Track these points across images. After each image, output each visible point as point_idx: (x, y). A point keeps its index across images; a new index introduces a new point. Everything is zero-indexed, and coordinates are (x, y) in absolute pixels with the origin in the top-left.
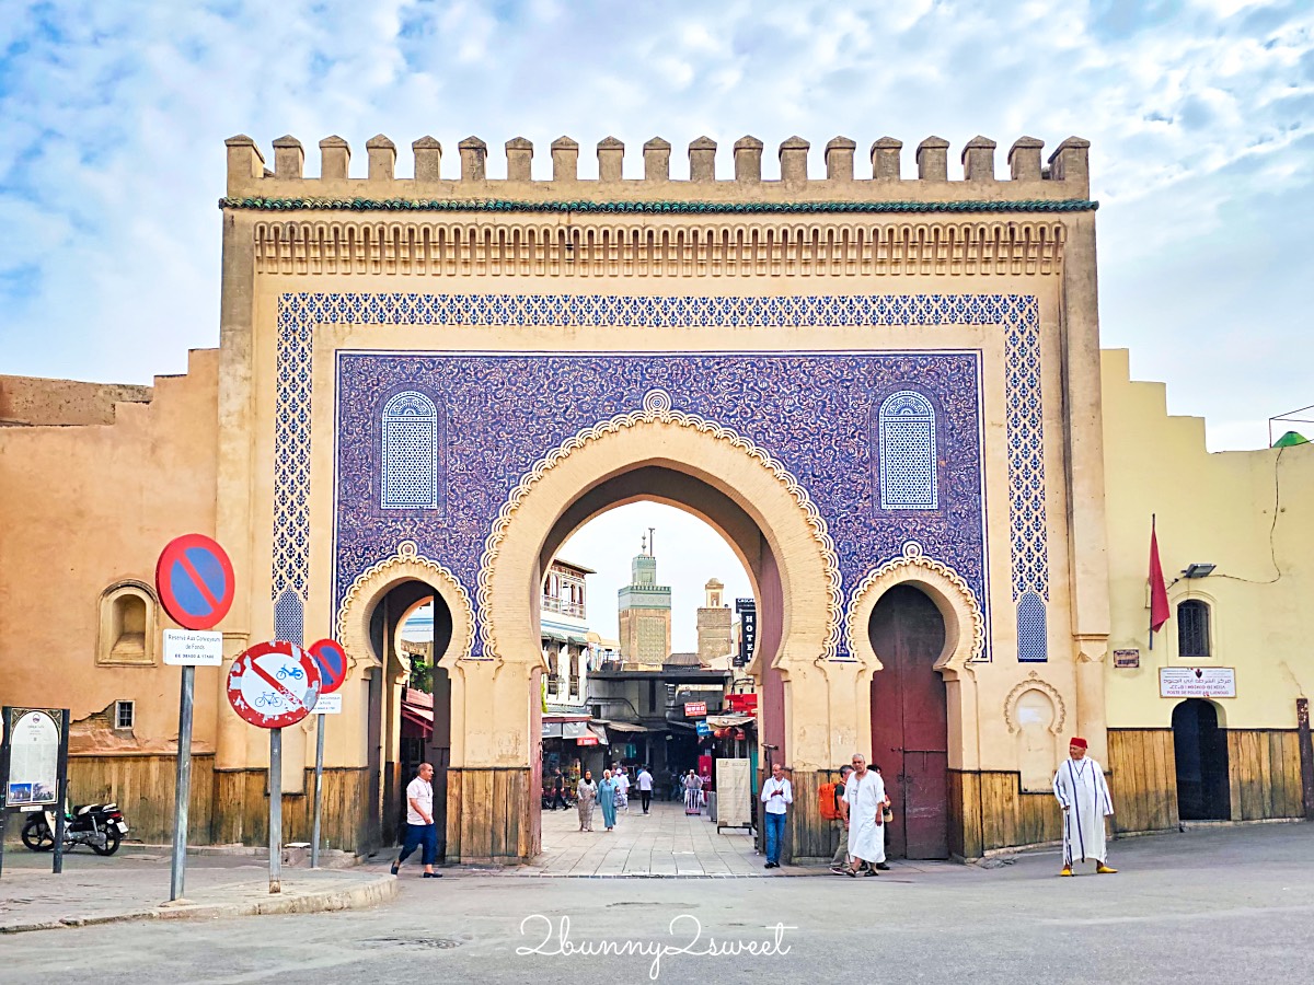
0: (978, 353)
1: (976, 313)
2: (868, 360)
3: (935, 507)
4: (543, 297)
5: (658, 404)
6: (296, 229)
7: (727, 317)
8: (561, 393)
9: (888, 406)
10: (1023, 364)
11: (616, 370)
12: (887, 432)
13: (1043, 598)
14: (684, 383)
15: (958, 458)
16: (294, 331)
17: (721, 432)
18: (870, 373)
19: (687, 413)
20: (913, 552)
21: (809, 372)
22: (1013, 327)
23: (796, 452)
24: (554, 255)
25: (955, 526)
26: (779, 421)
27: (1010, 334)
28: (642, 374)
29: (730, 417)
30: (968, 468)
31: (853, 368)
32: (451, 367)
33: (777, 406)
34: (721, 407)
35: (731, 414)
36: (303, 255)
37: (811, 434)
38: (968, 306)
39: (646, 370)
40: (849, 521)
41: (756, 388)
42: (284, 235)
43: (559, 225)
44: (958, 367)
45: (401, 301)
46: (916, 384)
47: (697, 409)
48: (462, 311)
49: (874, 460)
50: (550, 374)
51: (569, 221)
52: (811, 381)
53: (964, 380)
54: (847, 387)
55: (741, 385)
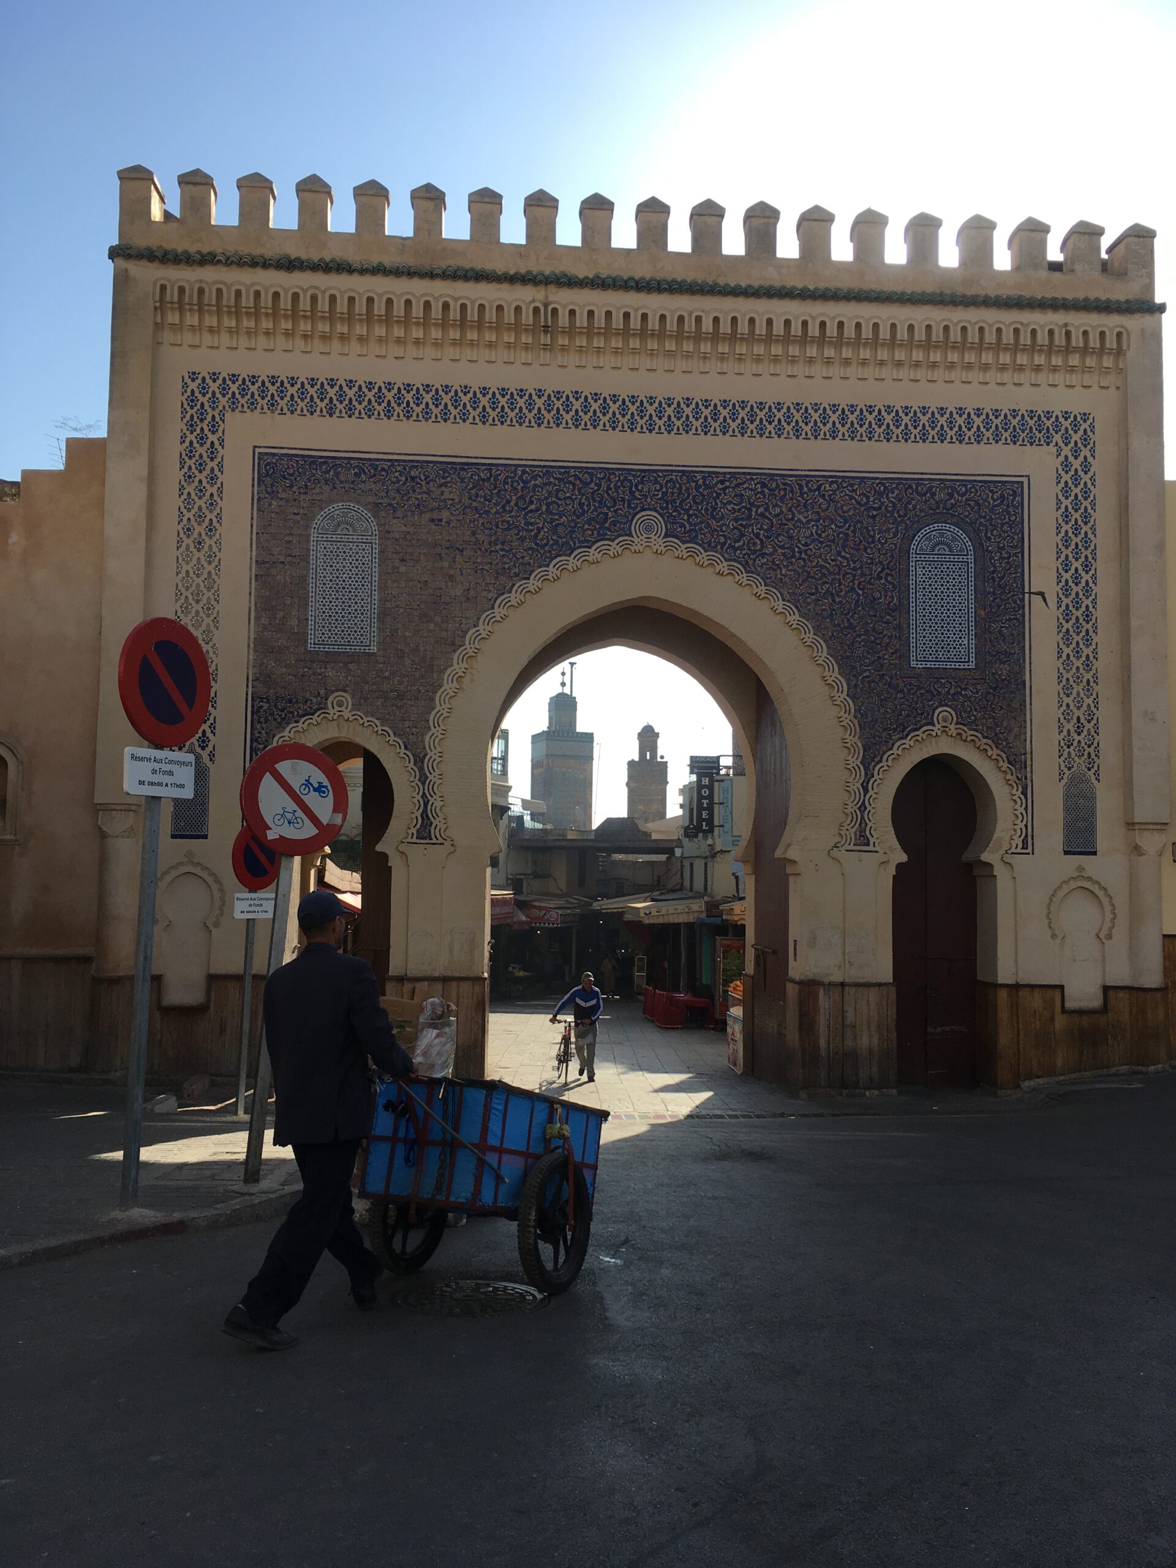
0: (1025, 480)
1: (1023, 432)
2: (898, 484)
3: (972, 665)
4: (512, 390)
5: (649, 529)
6: (207, 290)
7: (734, 425)
8: (531, 511)
9: (919, 542)
10: (1076, 495)
11: (599, 486)
12: (918, 573)
13: (1093, 777)
14: (681, 503)
15: (999, 606)
16: (202, 421)
17: (724, 566)
18: (900, 500)
19: (684, 542)
20: (945, 721)
21: (829, 496)
22: (1067, 451)
23: (812, 594)
24: (526, 339)
25: (995, 689)
26: (793, 556)
27: (1061, 458)
28: (632, 493)
29: (735, 549)
30: (1010, 620)
31: (881, 494)
32: (397, 474)
33: (791, 538)
34: (724, 536)
35: (737, 545)
36: (215, 324)
37: (830, 573)
38: (1014, 422)
39: (636, 486)
40: (873, 681)
41: (767, 514)
42: (191, 296)
43: (533, 301)
44: (1002, 496)
45: (337, 388)
46: (953, 516)
47: (697, 536)
48: (412, 405)
49: (902, 607)
50: (519, 487)
51: (547, 297)
52: (832, 509)
53: (1008, 513)
54: (874, 517)
55: (750, 510)
